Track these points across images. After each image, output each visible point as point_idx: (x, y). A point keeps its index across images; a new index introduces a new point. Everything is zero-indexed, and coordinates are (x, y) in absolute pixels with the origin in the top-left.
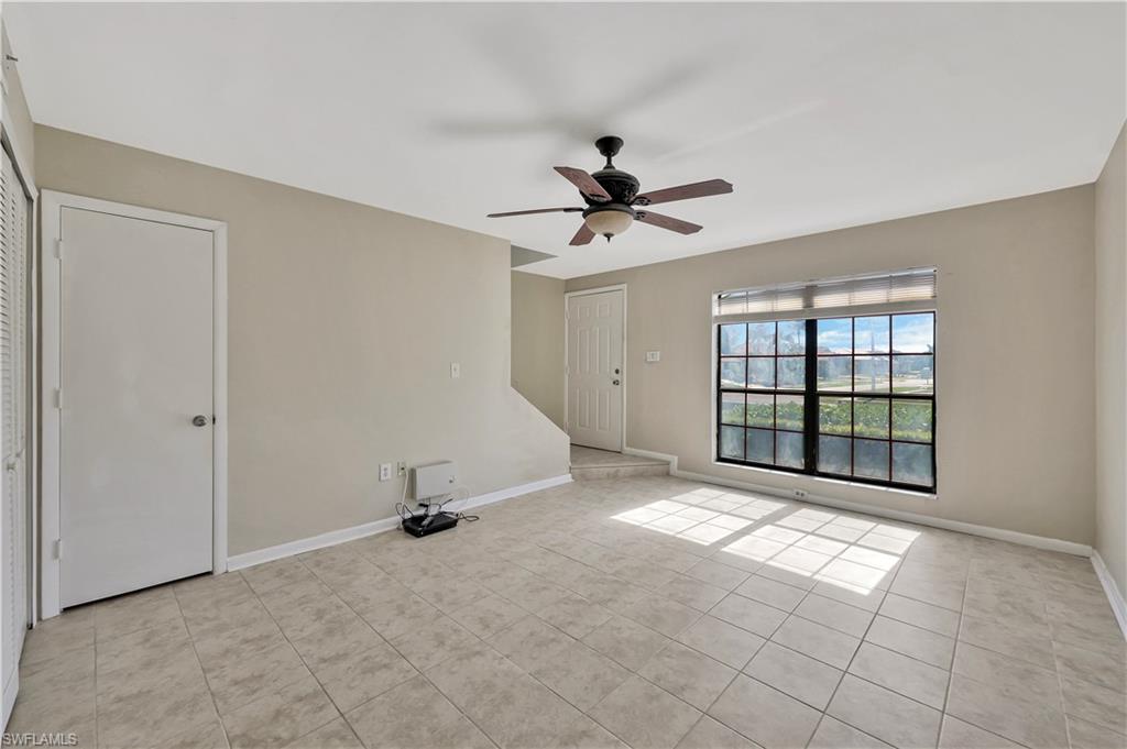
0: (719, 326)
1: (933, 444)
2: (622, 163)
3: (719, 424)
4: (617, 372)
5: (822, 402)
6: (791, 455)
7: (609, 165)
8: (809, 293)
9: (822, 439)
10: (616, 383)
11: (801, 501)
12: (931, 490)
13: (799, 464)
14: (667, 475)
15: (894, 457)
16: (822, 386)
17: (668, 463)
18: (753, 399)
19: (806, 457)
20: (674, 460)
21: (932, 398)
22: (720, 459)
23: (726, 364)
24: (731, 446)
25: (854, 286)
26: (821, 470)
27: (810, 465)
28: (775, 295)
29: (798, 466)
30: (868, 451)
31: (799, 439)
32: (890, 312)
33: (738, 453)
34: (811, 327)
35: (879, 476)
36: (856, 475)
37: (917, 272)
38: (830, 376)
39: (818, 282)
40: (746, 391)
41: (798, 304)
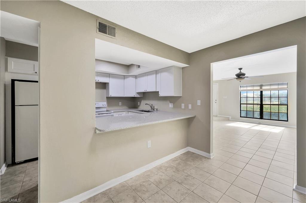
0: (240, 92)
1: (287, 113)
3: (240, 110)
4: (216, 100)
5: (264, 106)
6: (257, 115)
8: (261, 86)
9: (264, 113)
10: (216, 102)
11: (260, 124)
12: (287, 121)
14: (229, 120)
15: (279, 115)
16: (263, 103)
17: (229, 118)
18: (248, 106)
19: (260, 116)
20: (230, 117)
21: (287, 105)
22: (241, 117)
23: (242, 99)
24: (243, 114)
25: (271, 85)
26: (264, 118)
27: (261, 117)
28: (253, 86)
29: (259, 118)
30: (274, 115)
31: (259, 113)
32: (278, 90)
33: (245, 116)
34: (261, 92)
35: (276, 119)
36: (271, 119)
37: (284, 83)
38: (266, 101)
39: (263, 84)
40: (247, 104)
41: (259, 88)
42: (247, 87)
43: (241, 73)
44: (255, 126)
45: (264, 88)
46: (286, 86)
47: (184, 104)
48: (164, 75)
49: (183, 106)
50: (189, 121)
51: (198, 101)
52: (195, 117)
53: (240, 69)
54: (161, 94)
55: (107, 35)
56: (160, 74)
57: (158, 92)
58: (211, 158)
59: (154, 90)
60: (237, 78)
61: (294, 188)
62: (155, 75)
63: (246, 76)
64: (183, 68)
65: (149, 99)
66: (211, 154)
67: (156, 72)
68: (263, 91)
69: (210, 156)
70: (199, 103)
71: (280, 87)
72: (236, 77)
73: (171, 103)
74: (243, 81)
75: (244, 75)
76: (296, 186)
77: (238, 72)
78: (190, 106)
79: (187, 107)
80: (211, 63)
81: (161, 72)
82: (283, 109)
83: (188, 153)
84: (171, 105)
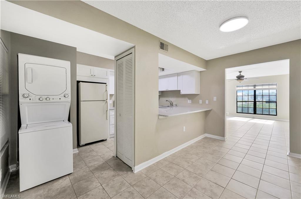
0: (237, 91)
1: (276, 109)
2: (242, 74)
3: (237, 107)
5: (257, 103)
6: (251, 110)
7: (240, 74)
8: (255, 86)
9: (257, 109)
11: (254, 118)
12: (276, 115)
13: (253, 112)
15: (270, 111)
16: (257, 100)
18: (244, 103)
21: (276, 102)
22: (237, 113)
23: (238, 97)
24: (239, 110)
25: (263, 85)
26: (257, 113)
27: (255, 113)
28: (248, 86)
29: (253, 113)
30: (265, 110)
31: (253, 109)
32: (269, 89)
33: (241, 111)
34: (255, 91)
35: (267, 114)
36: (263, 114)
37: (273, 84)
38: (259, 99)
39: (256, 84)
40: (242, 101)
41: (253, 88)
42: (242, 86)
43: (240, 75)
44: (251, 120)
45: (257, 87)
46: (275, 87)
47: (201, 100)
48: (185, 77)
49: (201, 102)
50: (207, 113)
51: (214, 97)
52: (212, 110)
53: (240, 72)
54: (183, 92)
55: (164, 51)
56: (181, 76)
57: (180, 90)
58: (226, 140)
59: (176, 89)
60: (237, 80)
61: (288, 154)
62: (177, 77)
63: (245, 78)
64: (200, 72)
65: (167, 97)
66: (225, 138)
67: (178, 75)
68: (256, 91)
69: (225, 139)
70: (215, 99)
71: (271, 87)
72: (236, 78)
73: (189, 99)
74: (242, 82)
75: (243, 77)
76: (289, 153)
77: (238, 74)
78: (207, 102)
79: (204, 102)
80: (225, 69)
81: (182, 75)
82: (273, 105)
83: (206, 138)
84: (189, 101)
